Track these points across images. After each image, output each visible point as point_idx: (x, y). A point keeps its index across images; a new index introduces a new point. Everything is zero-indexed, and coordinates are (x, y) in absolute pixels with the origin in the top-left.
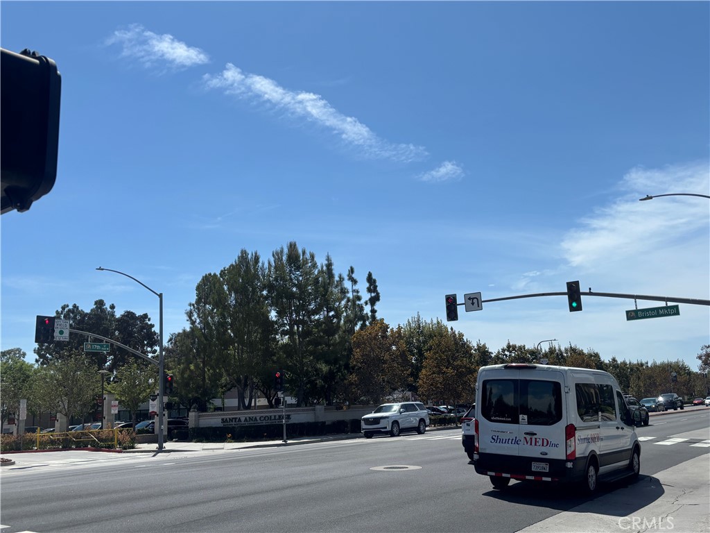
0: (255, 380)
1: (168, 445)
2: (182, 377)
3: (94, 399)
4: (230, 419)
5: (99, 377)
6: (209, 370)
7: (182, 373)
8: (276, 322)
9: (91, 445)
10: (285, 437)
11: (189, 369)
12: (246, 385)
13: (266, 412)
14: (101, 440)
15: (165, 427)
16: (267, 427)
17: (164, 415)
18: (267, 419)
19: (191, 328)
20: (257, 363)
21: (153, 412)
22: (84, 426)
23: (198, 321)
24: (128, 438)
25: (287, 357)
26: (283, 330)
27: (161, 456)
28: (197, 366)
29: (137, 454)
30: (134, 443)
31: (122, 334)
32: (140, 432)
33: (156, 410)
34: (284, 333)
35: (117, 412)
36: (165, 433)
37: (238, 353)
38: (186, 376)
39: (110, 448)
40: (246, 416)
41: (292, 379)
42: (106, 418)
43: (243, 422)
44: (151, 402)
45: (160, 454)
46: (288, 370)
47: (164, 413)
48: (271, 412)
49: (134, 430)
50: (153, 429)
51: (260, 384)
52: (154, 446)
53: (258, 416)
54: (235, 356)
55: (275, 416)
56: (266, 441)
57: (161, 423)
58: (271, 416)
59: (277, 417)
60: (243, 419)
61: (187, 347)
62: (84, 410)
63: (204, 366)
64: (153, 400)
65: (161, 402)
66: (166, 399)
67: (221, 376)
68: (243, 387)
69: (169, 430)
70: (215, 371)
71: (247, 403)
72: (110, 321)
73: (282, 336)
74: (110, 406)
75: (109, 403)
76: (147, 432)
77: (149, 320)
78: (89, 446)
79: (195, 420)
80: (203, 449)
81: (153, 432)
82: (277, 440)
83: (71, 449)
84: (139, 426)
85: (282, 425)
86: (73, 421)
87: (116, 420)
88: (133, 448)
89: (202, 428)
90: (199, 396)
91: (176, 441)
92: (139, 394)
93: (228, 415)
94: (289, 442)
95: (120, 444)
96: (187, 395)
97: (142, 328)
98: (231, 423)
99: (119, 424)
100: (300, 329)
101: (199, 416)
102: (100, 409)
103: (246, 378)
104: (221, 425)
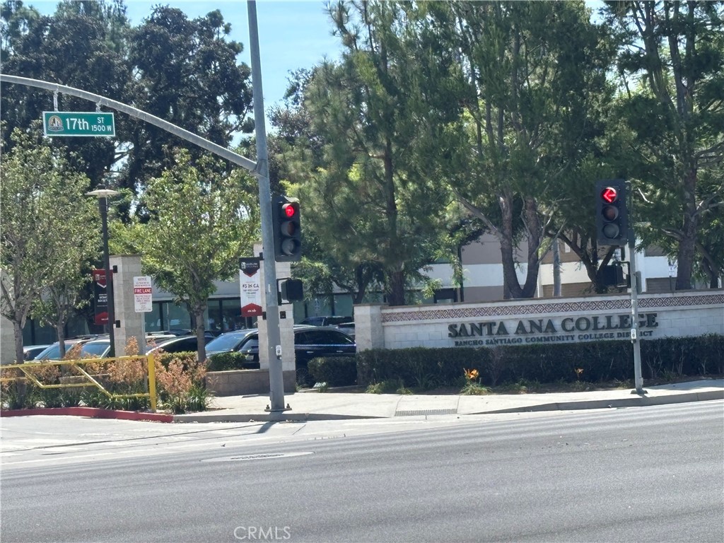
0: (544, 210)
1: (299, 401)
2: (329, 204)
3: (84, 271)
4: (473, 325)
5: (92, 208)
6: (404, 183)
7: (329, 190)
8: (603, 30)
9: (86, 399)
10: (639, 379)
11: (347, 180)
12: (517, 225)
13: (579, 306)
14: (113, 387)
15: (287, 351)
16: (586, 348)
17: (283, 315)
18: (583, 325)
19: (345, 56)
20: (548, 160)
21: (252, 306)
22: (63, 348)
23: (364, 33)
24: (185, 382)
25: (640, 138)
26: (627, 55)
27: (280, 431)
28: (369, 172)
29: (211, 425)
30: (202, 395)
31: (152, 76)
32: (220, 363)
33: (259, 300)
34: (631, 63)
35: (149, 307)
36: (290, 365)
37: (489, 128)
38: (338, 199)
39: (138, 409)
40: (521, 316)
41: (658, 206)
42: (123, 324)
43: (512, 335)
44: (243, 278)
45: (277, 426)
46: (645, 178)
47: (281, 308)
48: (596, 305)
49: (203, 356)
50: (256, 356)
51: (561, 223)
52: (260, 404)
53: (558, 317)
54: (480, 137)
55: (609, 318)
56: (583, 390)
57: (275, 338)
58: (596, 319)
59: (616, 321)
60: (512, 326)
61: (335, 116)
62: (62, 300)
63: (391, 170)
64: (250, 272)
65: (272, 278)
66: (284, 270)
67: (441, 199)
68: (507, 231)
69: (301, 358)
70: (421, 184)
71: (522, 278)
72: (115, 36)
73: (622, 73)
74: (131, 292)
75: (128, 282)
76: (240, 363)
77: (227, 30)
78: (82, 403)
79: (373, 330)
80: (399, 414)
81: (255, 363)
82: (617, 386)
83: (33, 411)
84: (216, 347)
85: (629, 345)
86: (33, 334)
87: (149, 330)
88: (201, 407)
89: (394, 353)
90: (382, 260)
91: (323, 390)
92: (211, 255)
93: (467, 315)
94: (652, 393)
95: (164, 397)
96: (345, 256)
97: (208, 57)
98: (478, 338)
99: (159, 341)
100: (682, 48)
101: (384, 319)
102: (103, 298)
103: (517, 205)
104: (449, 343)
